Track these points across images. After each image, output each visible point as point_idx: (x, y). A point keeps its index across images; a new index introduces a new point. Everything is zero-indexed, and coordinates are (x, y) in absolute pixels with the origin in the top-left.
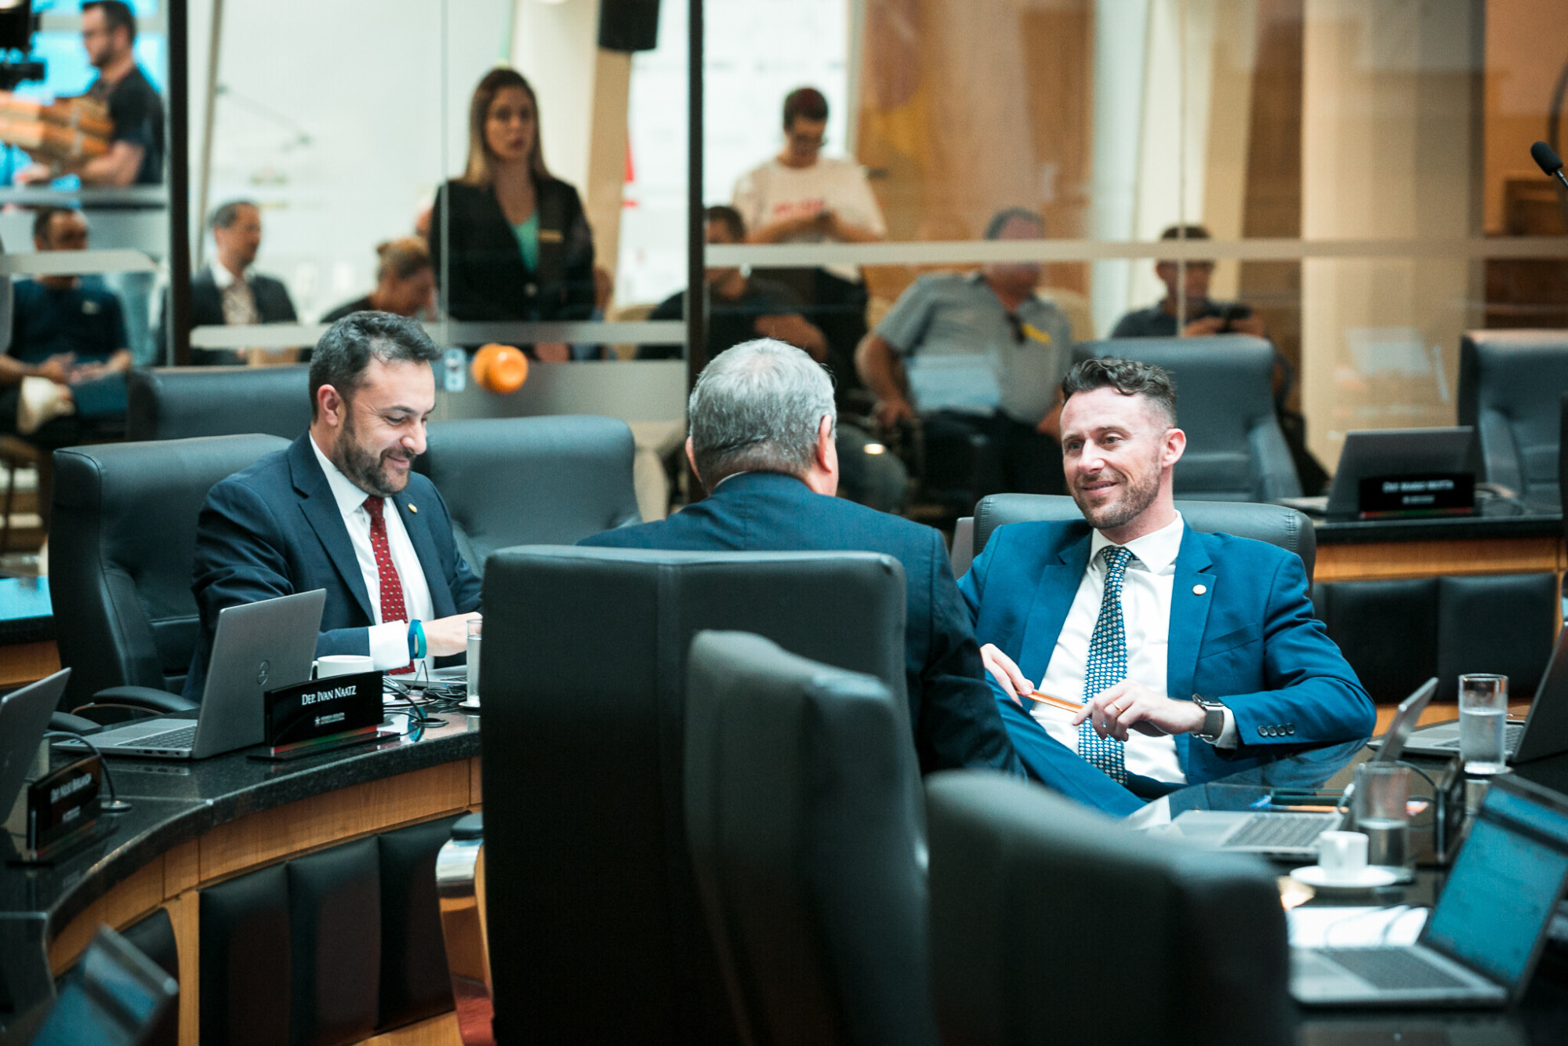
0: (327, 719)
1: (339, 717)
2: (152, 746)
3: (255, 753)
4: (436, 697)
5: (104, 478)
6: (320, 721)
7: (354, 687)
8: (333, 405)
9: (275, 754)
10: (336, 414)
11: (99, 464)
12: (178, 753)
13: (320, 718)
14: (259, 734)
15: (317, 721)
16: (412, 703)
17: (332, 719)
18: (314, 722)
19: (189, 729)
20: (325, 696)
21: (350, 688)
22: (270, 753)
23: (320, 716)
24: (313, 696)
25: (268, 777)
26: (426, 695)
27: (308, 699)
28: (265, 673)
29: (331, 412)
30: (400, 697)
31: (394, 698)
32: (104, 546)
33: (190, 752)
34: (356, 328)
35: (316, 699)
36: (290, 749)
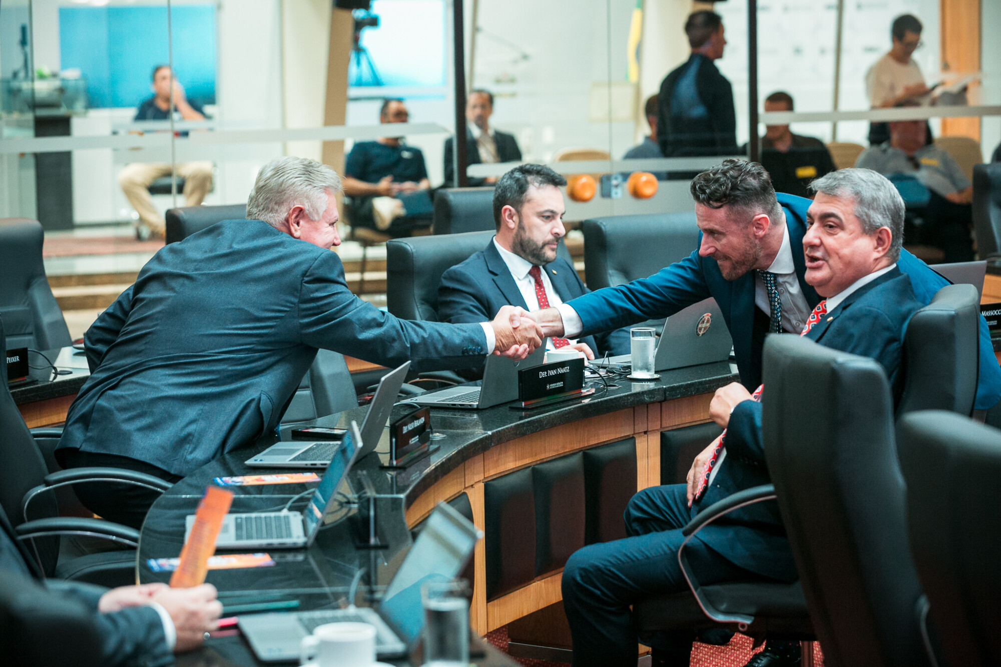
0: (553, 386)
1: (560, 384)
2: (456, 402)
3: (514, 405)
4: (614, 373)
5: (415, 255)
6: (550, 387)
7: (568, 367)
8: (511, 217)
9: (525, 405)
10: (514, 221)
11: (412, 247)
12: (470, 405)
14: (515, 394)
15: (548, 387)
16: (601, 376)
17: (556, 385)
18: (546, 387)
19: (475, 392)
20: (552, 373)
21: (566, 368)
22: (522, 405)
23: (550, 384)
24: (545, 372)
25: (521, 418)
26: (608, 372)
27: (543, 375)
29: (510, 221)
30: (593, 372)
31: (590, 373)
32: (417, 292)
33: (477, 405)
34: (518, 172)
35: (547, 374)
36: (533, 403)
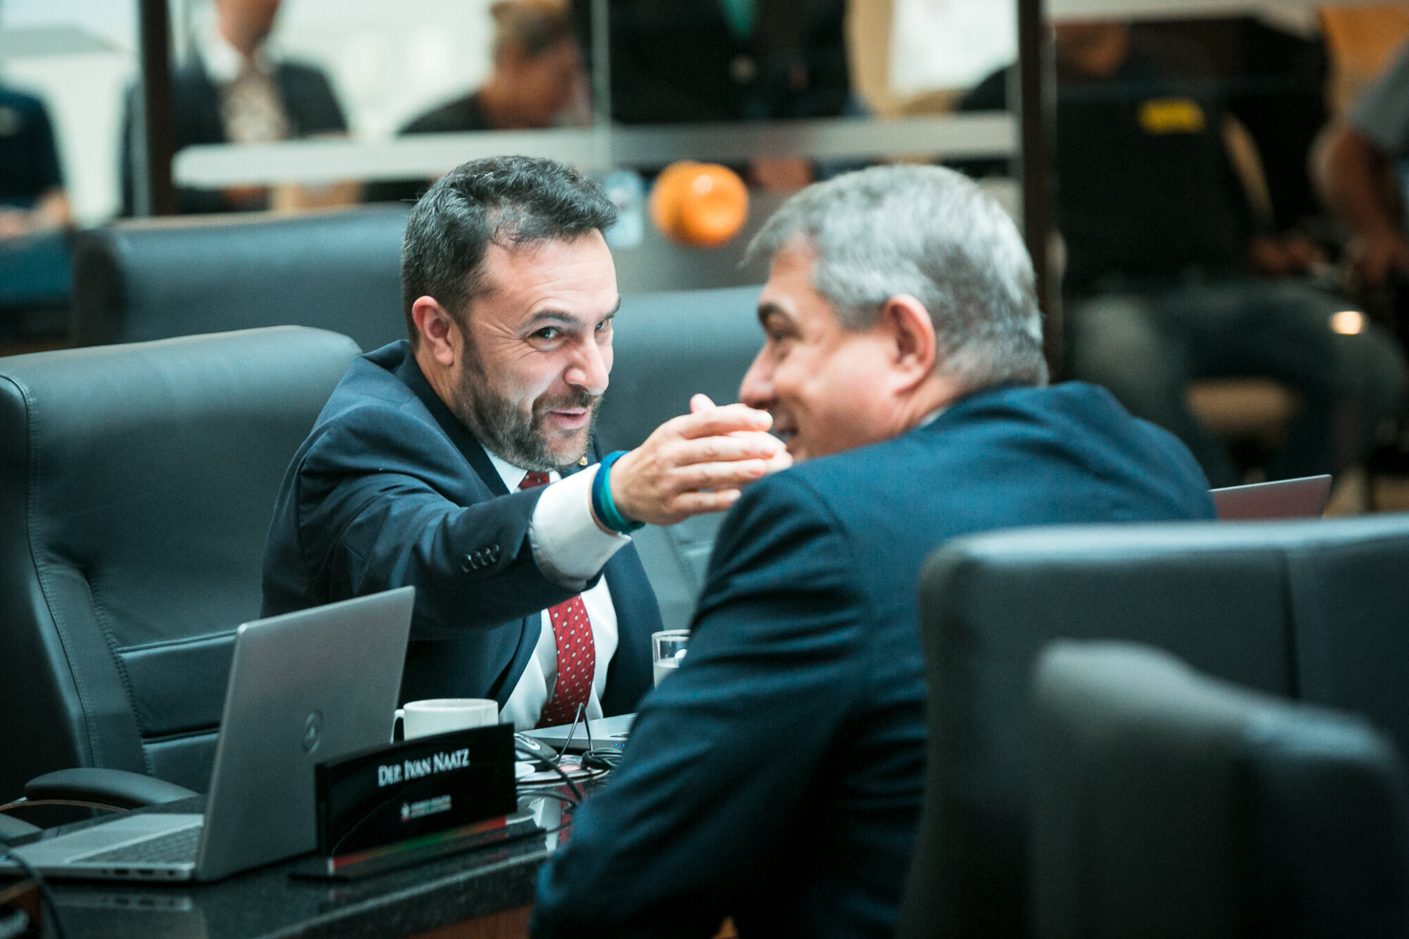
0: (421, 808)
1: (442, 803)
2: (129, 861)
3: (303, 868)
4: (604, 767)
5: (34, 413)
6: (410, 812)
7: (466, 752)
8: (440, 331)
9: (337, 868)
10: (448, 344)
11: (25, 388)
12: (171, 872)
13: (410, 805)
14: (307, 836)
15: (405, 812)
16: (564, 777)
17: (430, 807)
18: (399, 814)
19: (188, 831)
20: (417, 769)
21: (459, 753)
22: (326, 867)
23: (410, 804)
24: (397, 769)
25: (324, 908)
26: (585, 765)
27: (388, 775)
28: (317, 732)
29: (439, 341)
30: (543, 766)
31: (533, 769)
32: (38, 526)
33: (193, 872)
35: (402, 773)
36: (360, 861)
